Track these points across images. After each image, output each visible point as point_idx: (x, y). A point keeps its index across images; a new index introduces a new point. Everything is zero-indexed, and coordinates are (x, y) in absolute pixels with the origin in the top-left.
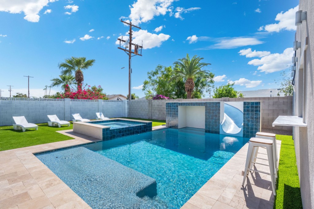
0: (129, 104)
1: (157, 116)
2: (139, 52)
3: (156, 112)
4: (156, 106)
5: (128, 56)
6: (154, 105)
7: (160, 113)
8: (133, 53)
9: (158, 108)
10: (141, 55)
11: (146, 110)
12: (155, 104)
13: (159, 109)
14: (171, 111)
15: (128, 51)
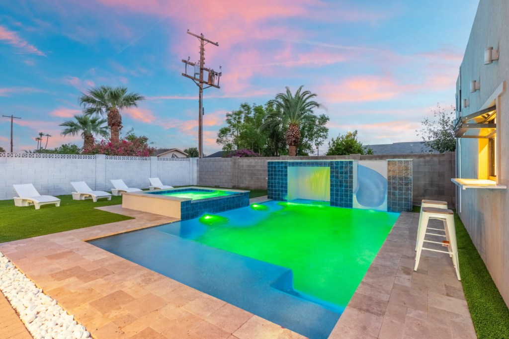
0: (199, 164)
1: (247, 183)
2: (216, 83)
3: (245, 177)
4: (245, 168)
5: (198, 87)
6: (243, 166)
7: (252, 178)
8: (207, 83)
9: (249, 170)
10: (218, 87)
11: (228, 174)
12: (244, 164)
13: (250, 172)
14: (275, 175)
15: (197, 80)
